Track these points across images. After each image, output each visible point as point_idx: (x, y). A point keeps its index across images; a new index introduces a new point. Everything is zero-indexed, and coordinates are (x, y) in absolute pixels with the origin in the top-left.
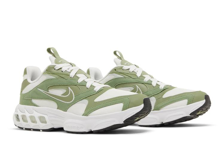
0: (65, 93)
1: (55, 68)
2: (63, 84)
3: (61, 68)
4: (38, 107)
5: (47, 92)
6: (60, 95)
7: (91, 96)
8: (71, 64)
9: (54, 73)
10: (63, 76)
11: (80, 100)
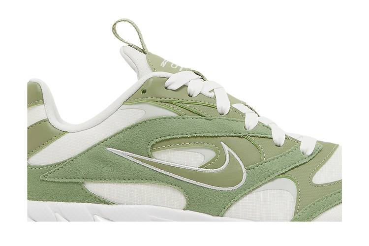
0: (213, 160)
1: (166, 85)
2: (202, 135)
3: (185, 86)
4: (114, 206)
5: (147, 158)
6: (197, 169)
7: (297, 167)
8: (197, 74)
9: (167, 100)
10: (197, 109)
11: (269, 181)
